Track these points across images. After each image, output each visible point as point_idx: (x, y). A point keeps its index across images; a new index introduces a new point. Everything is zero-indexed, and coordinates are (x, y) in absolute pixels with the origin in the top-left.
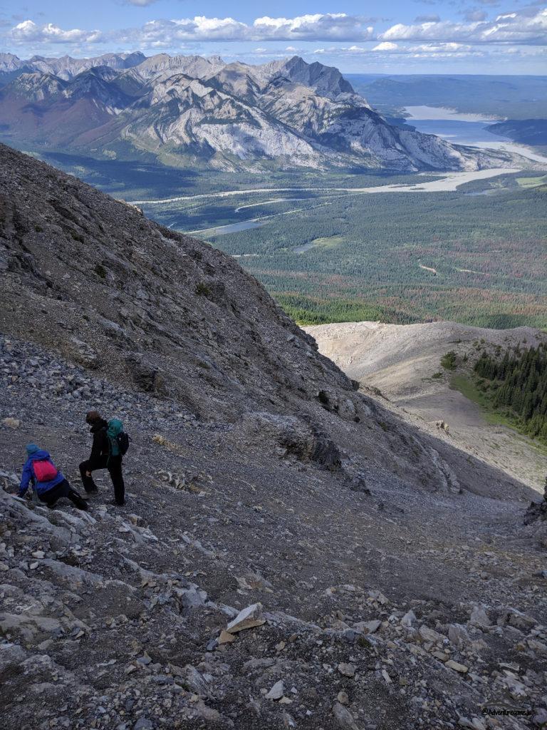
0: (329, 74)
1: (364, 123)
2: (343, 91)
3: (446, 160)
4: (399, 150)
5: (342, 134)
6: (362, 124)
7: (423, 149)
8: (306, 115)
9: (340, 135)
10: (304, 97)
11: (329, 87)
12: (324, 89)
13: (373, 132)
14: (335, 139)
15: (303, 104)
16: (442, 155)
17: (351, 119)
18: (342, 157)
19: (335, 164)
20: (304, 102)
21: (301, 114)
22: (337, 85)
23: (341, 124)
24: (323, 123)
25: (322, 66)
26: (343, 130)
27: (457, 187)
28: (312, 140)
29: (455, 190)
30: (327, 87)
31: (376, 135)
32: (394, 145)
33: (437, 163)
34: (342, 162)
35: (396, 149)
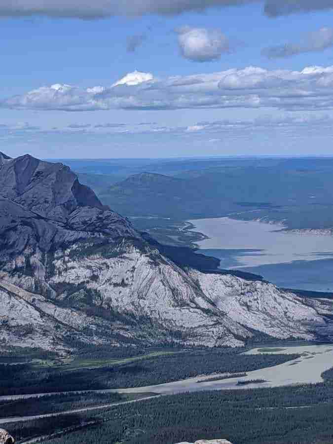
0: (53, 176)
1: (132, 264)
2: (81, 204)
3: (291, 324)
4: (203, 310)
5: (93, 285)
6: (127, 265)
7: (246, 304)
8: (21, 253)
9: (89, 286)
10: (13, 221)
11: (54, 199)
12: (46, 202)
13: (151, 280)
14: (81, 294)
15: (12, 233)
16: (282, 314)
17: (108, 258)
18: (98, 325)
19: (85, 339)
20: (15, 229)
21: (11, 251)
22: (69, 194)
23: (89, 267)
24: (54, 267)
25: (38, 161)
26: (94, 278)
27: (324, 375)
28: (38, 297)
29: (321, 380)
30: (50, 199)
31: (157, 283)
32: (192, 301)
33: (277, 330)
34: (100, 335)
35: (198, 307)
